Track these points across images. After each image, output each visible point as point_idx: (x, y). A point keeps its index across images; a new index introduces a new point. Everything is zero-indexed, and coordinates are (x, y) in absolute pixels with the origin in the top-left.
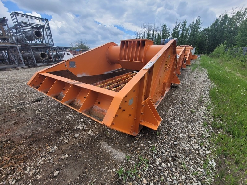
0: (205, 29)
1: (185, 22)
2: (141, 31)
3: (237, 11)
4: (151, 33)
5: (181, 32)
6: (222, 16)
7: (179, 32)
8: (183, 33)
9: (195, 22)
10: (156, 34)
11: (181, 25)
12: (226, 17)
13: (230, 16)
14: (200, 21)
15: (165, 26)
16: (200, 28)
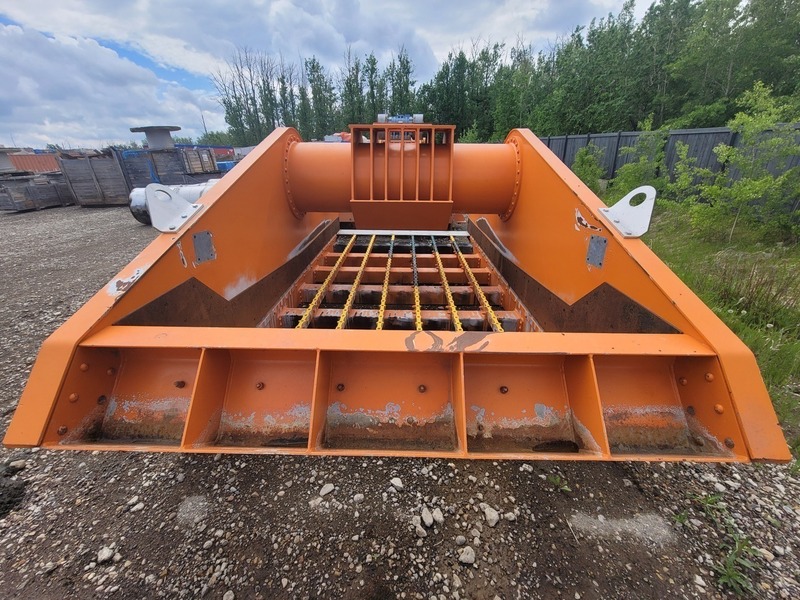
0: (424, 87)
1: (373, 62)
2: (237, 78)
3: (481, 47)
4: (276, 86)
5: (366, 90)
6: (453, 57)
7: (361, 90)
8: (371, 95)
9: (398, 64)
10: (292, 91)
11: (361, 67)
12: (462, 59)
13: (469, 58)
14: (408, 62)
15: (314, 67)
16: (413, 84)
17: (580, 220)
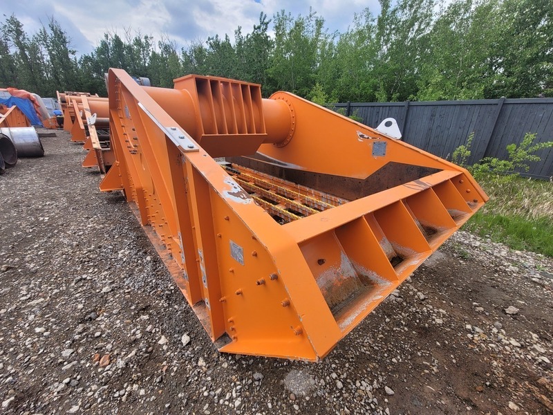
0: (86, 57)
9: (50, 32)
12: (118, 41)
13: (125, 41)
14: (61, 33)
17: (362, 136)
